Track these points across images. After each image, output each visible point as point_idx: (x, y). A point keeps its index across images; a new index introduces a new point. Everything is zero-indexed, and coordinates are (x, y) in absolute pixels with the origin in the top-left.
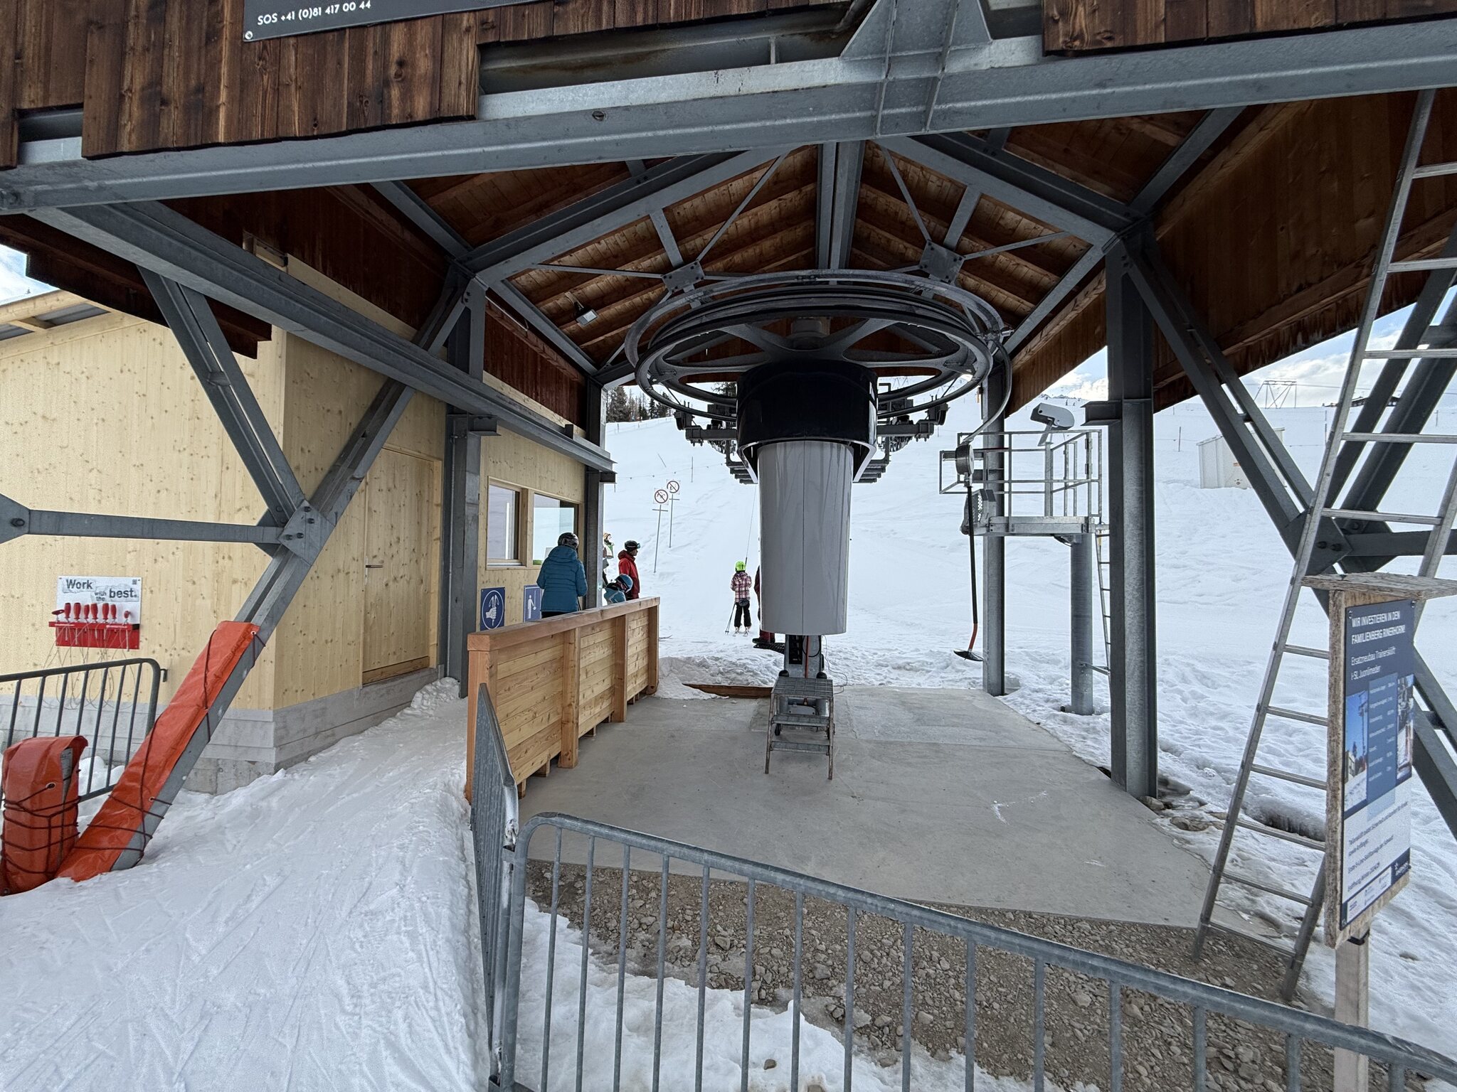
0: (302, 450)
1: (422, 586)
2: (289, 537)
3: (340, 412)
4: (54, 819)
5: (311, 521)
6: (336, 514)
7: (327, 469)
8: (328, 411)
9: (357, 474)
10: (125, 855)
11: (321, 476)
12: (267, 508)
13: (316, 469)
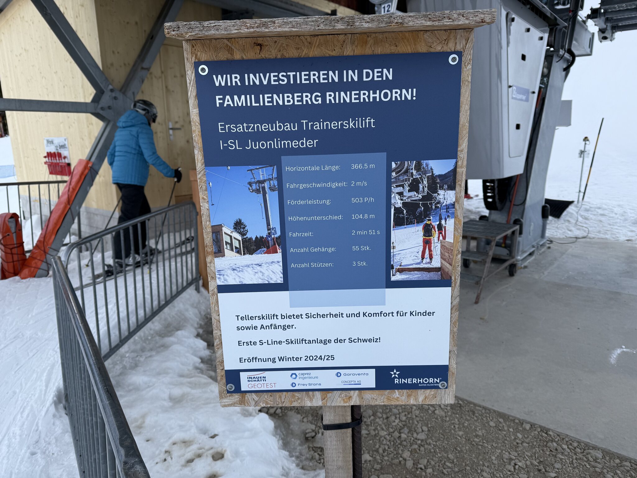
0: (113, 52)
2: (102, 109)
3: (136, 23)
4: (13, 250)
5: (115, 98)
6: (133, 93)
7: (132, 64)
8: (128, 23)
9: (145, 65)
10: (40, 272)
11: (128, 69)
12: (95, 92)
13: (125, 64)
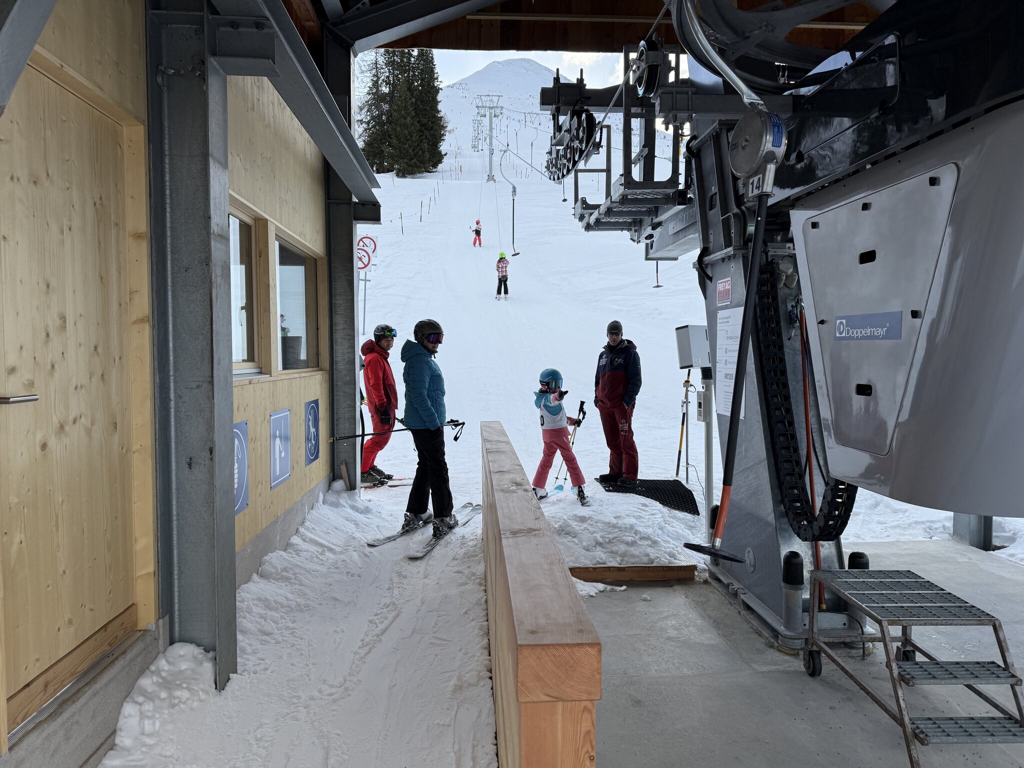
1: (116, 438)
